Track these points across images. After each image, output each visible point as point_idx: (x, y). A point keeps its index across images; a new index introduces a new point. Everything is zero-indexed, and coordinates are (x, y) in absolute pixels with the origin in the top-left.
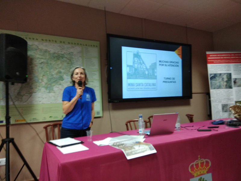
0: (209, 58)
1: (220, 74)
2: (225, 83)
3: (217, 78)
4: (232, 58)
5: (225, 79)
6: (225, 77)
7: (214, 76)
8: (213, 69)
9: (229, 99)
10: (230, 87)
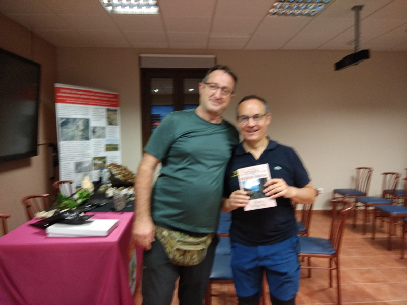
0: (59, 94)
1: (75, 120)
2: (81, 133)
3: (70, 125)
4: (91, 97)
5: (82, 127)
6: (81, 123)
7: (66, 122)
8: (64, 111)
9: (85, 155)
10: (87, 138)
